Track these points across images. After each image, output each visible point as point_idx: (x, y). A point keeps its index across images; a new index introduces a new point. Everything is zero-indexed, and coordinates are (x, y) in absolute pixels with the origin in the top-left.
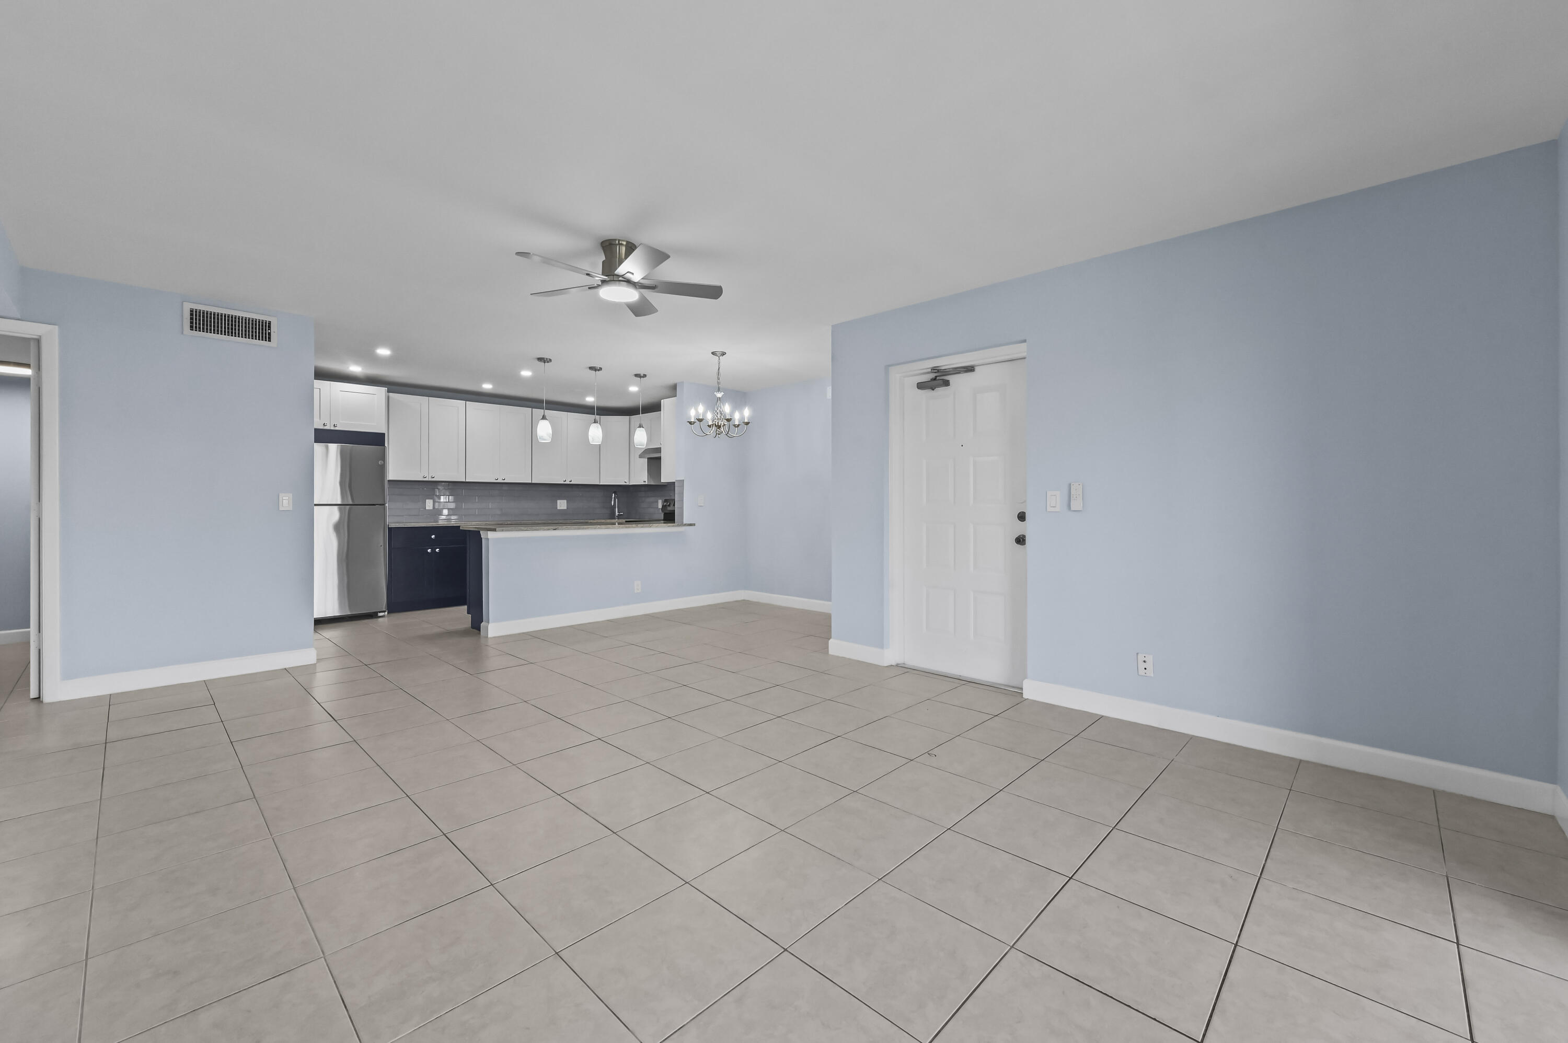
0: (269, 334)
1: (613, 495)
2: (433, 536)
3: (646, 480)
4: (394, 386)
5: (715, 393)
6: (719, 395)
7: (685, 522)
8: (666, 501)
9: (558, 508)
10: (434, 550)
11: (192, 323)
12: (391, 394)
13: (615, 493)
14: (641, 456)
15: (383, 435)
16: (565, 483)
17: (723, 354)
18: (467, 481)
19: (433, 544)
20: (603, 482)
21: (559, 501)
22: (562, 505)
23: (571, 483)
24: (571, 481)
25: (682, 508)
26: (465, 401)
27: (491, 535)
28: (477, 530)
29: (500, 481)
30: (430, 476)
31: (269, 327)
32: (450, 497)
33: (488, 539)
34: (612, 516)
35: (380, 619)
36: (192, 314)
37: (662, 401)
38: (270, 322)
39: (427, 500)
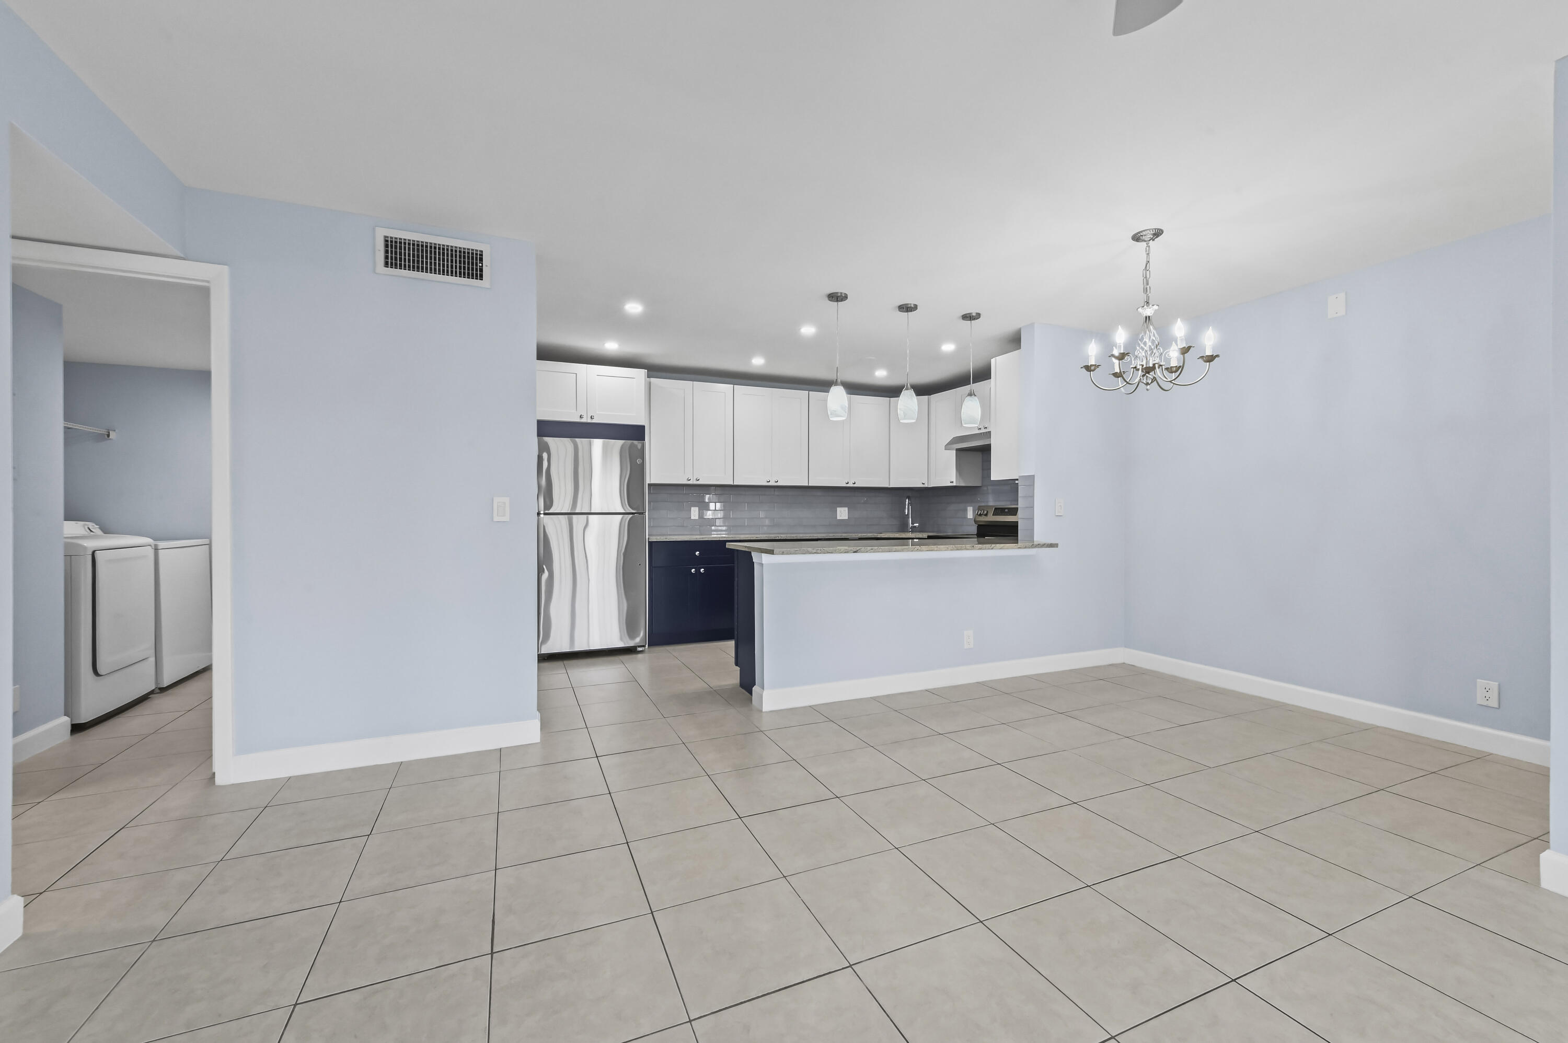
0: (481, 270)
1: (907, 500)
2: (697, 553)
3: (954, 480)
4: (655, 370)
5: (1140, 310)
6: (1148, 312)
7: (1038, 538)
8: (980, 508)
9: (838, 518)
10: (698, 571)
11: (386, 257)
12: (653, 380)
13: (909, 498)
14: (948, 447)
15: (643, 427)
16: (848, 485)
17: (1158, 233)
18: (735, 484)
19: (698, 562)
20: (894, 484)
21: (839, 509)
22: (842, 513)
23: (855, 485)
24: (855, 483)
25: (1031, 519)
26: (732, 385)
27: (766, 559)
28: (747, 550)
29: (772, 483)
30: (695, 479)
31: (481, 260)
32: (717, 504)
33: (762, 565)
34: (903, 527)
35: (640, 656)
36: (386, 246)
37: (993, 361)
38: (482, 251)
39: (692, 508)
